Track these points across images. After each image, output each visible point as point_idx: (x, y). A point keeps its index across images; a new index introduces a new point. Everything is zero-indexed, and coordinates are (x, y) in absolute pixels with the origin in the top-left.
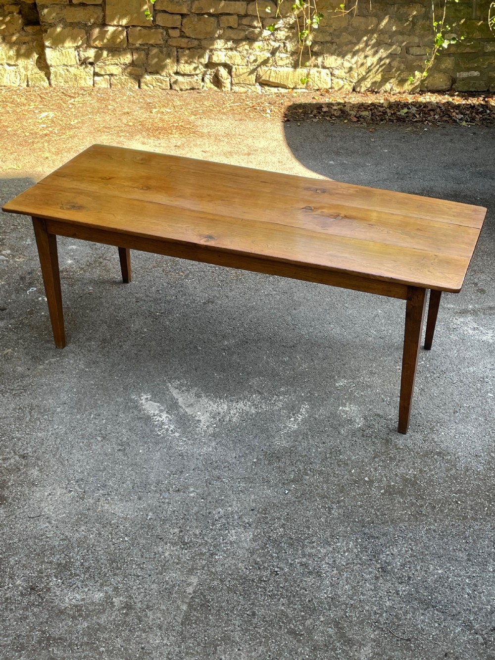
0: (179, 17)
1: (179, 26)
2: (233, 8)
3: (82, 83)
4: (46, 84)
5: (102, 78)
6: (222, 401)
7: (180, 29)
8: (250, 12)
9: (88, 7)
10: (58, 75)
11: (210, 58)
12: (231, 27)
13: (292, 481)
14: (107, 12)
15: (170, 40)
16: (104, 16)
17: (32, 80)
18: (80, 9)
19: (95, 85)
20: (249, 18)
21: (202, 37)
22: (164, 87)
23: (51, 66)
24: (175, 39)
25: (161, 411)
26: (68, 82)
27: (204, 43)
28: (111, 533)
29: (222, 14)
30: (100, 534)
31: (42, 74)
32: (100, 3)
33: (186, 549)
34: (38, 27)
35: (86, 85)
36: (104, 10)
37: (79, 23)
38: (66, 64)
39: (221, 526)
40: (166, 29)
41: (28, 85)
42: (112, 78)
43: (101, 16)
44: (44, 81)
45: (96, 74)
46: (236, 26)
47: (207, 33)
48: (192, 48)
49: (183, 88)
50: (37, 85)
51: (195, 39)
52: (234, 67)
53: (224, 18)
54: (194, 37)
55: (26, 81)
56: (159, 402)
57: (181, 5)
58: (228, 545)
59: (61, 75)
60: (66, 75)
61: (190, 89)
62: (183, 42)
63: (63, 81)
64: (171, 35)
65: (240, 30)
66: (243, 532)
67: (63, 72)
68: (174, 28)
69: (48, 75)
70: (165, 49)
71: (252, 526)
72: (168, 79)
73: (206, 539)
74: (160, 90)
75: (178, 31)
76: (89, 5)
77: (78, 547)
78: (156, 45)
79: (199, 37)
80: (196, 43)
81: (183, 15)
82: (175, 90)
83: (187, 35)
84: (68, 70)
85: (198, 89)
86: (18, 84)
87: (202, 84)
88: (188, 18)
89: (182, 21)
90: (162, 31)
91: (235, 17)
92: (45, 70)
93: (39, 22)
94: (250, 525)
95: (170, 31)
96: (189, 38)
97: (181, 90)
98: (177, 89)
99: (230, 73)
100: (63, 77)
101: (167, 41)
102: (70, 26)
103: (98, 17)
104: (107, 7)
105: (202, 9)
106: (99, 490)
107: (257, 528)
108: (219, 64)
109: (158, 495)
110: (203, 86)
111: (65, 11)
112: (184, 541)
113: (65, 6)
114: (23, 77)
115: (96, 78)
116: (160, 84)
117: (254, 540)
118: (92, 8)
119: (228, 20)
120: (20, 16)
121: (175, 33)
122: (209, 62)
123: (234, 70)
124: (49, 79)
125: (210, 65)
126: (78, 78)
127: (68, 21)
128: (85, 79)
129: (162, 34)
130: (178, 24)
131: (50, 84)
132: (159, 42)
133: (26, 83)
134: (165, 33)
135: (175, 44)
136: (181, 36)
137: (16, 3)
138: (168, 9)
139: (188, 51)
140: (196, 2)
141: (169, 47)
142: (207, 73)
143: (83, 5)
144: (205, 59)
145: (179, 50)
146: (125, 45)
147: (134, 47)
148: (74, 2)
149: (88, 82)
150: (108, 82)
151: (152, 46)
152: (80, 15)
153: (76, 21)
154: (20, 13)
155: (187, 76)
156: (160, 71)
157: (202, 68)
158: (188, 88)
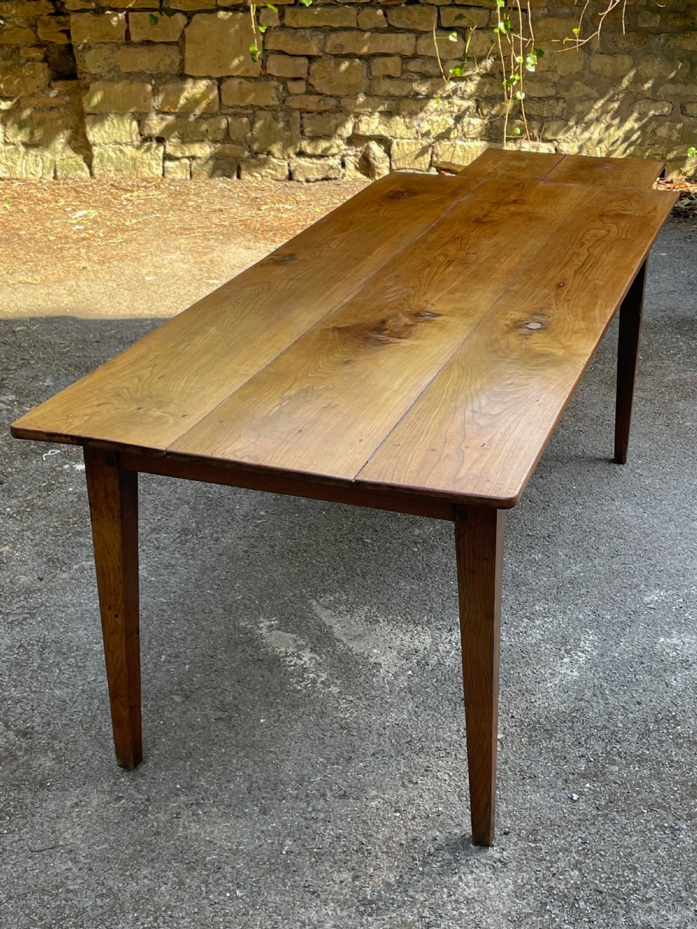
0: (305, 61)
1: (305, 76)
2: (393, 44)
3: (146, 172)
4: (85, 174)
5: (177, 163)
6: (419, 628)
7: (307, 81)
8: (421, 51)
9: (157, 47)
10: (105, 160)
11: (355, 127)
12: (389, 77)
13: (583, 776)
14: (188, 55)
15: (290, 98)
16: (182, 61)
17: (63, 168)
19: (166, 174)
20: (419, 61)
21: (342, 93)
22: (279, 176)
23: (94, 145)
24: (298, 97)
25: (300, 648)
26: (121, 171)
27: (344, 102)
28: (205, 882)
29: (374, 55)
30: (181, 883)
31: (80, 159)
32: (176, 40)
33: (370, 915)
34: (75, 83)
35: (151, 175)
36: (182, 52)
37: (141, 72)
38: (118, 140)
39: (442, 866)
40: (283, 81)
41: (55, 177)
42: (194, 163)
43: (177, 61)
44: (83, 170)
45: (167, 157)
46: (398, 74)
47: (350, 86)
48: (326, 111)
49: (311, 177)
50: (71, 176)
51: (331, 96)
52: (395, 141)
53: (378, 62)
54: (328, 93)
55: (52, 171)
56: (293, 632)
57: (307, 40)
58: (462, 905)
59: (110, 158)
60: (117, 158)
61: (323, 179)
62: (312, 102)
63: (112, 169)
64: (292, 91)
65: (404, 80)
66: (491, 878)
67: (113, 154)
68: (296, 79)
69: (89, 160)
70: (281, 114)
71: (510, 865)
72: (286, 164)
73: (411, 893)
74: (273, 182)
75: (304, 83)
76: (157, 43)
77: (135, 910)
78: (267, 106)
79: (337, 93)
80: (332, 102)
81: (311, 58)
82: (298, 181)
83: (318, 89)
84: (121, 151)
85: (336, 179)
86: (39, 175)
87: (343, 170)
88: (319, 61)
89: (309, 68)
90: (276, 83)
91: (397, 59)
92: (85, 152)
93: (76, 74)
94: (505, 864)
95: (290, 84)
96: (321, 94)
97: (308, 181)
98: (301, 179)
99: (388, 151)
100: (112, 163)
101: (284, 101)
102: (127, 78)
103: (173, 62)
104: (188, 46)
105: (342, 47)
106: (178, 795)
107: (520, 870)
108: (370, 138)
109: (304, 805)
110: (344, 175)
111: (118, 54)
112: (365, 898)
113: (118, 46)
114: (48, 164)
115: (168, 164)
116: (274, 172)
117: (518, 894)
118: (162, 48)
119: (385, 65)
120: (46, 65)
121: (298, 88)
122: (353, 133)
123: (394, 146)
124: (90, 166)
125: (354, 140)
126: (138, 164)
127: (124, 69)
128: (149, 165)
129: (277, 89)
130: (302, 72)
131: (92, 174)
132: (271, 103)
133: (52, 175)
134: (281, 88)
135: (297, 106)
136: (308, 93)
137: (39, 45)
138: (287, 49)
139: (319, 117)
140: (333, 36)
141: (289, 111)
142: (350, 152)
143: (148, 43)
144: (347, 130)
145: (305, 115)
146: (216, 108)
147: (231, 111)
148: (134, 38)
149: (154, 170)
150: (187, 170)
151: (261, 109)
152: (143, 60)
153: (135, 69)
154: (45, 60)
155: (318, 158)
156: (274, 150)
157: (343, 145)
158: (320, 177)
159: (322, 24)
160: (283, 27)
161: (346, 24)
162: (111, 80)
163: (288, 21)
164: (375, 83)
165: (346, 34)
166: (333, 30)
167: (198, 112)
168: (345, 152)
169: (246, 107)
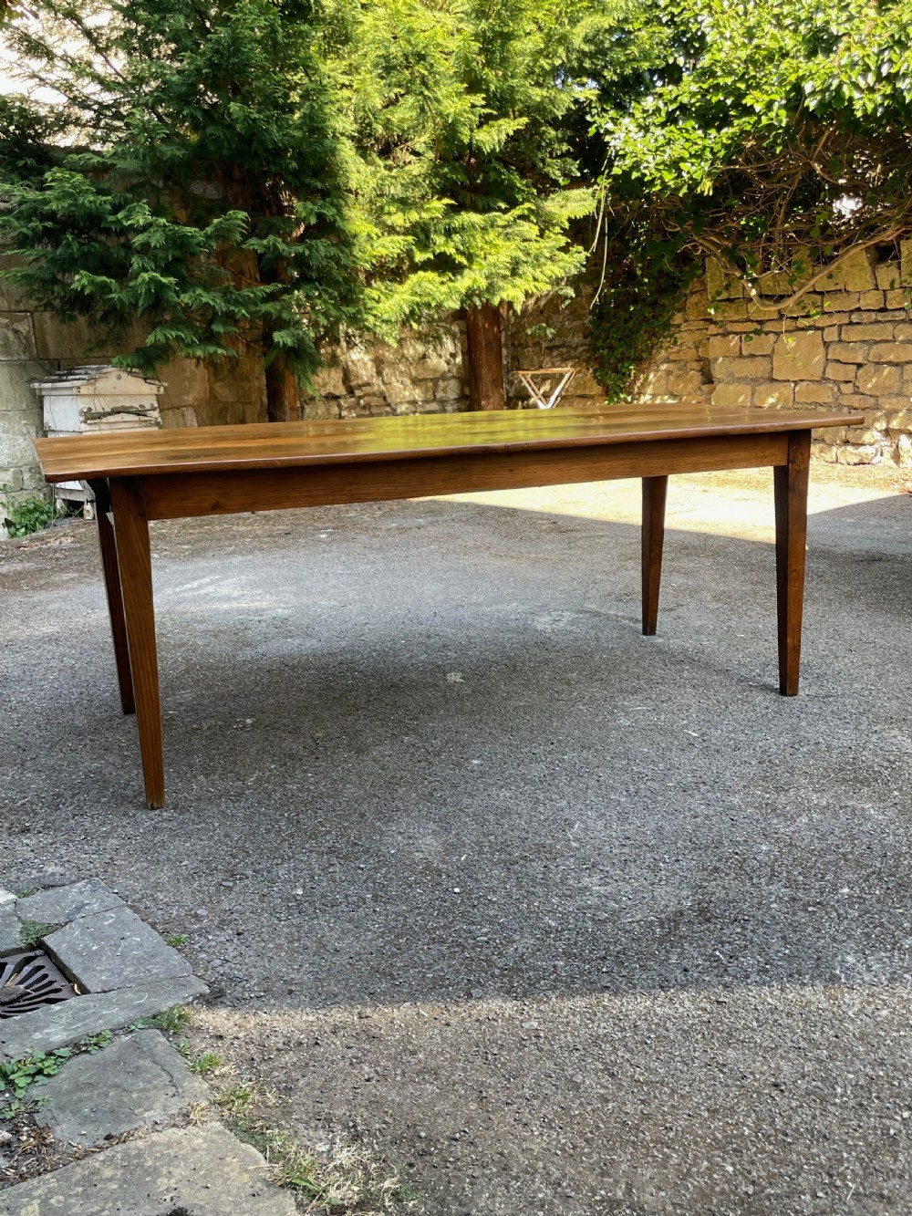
0: (855, 367)
1: (853, 380)
7: (854, 384)
9: (757, 359)
11: (888, 422)
14: (775, 364)
15: (841, 397)
16: (771, 369)
18: (747, 360)
21: (878, 394)
22: (828, 459)
24: (848, 396)
27: (881, 400)
32: (769, 353)
34: (710, 385)
36: (772, 363)
37: (746, 377)
40: (837, 383)
43: (769, 366)
47: (884, 388)
48: (867, 408)
49: (850, 461)
51: (871, 396)
54: (869, 393)
57: (856, 351)
61: (860, 463)
62: (857, 400)
64: (843, 391)
68: (846, 382)
70: (834, 410)
72: (834, 450)
74: (823, 463)
75: (852, 385)
76: (757, 356)
78: (824, 403)
79: (875, 393)
80: (872, 401)
81: (860, 366)
82: (841, 463)
83: (862, 390)
87: (880, 458)
88: (864, 368)
89: (856, 373)
90: (832, 385)
93: (711, 379)
95: (842, 386)
96: (864, 394)
97: (849, 464)
98: (843, 462)
101: (837, 399)
103: (765, 370)
104: (776, 358)
105: (881, 357)
108: (900, 431)
110: (880, 461)
111: (734, 364)
113: (734, 358)
116: (824, 456)
118: (759, 359)
120: (700, 373)
121: (847, 389)
122: (887, 427)
125: (888, 433)
127: (736, 375)
129: (832, 389)
130: (851, 376)
132: (827, 400)
134: (836, 389)
135: (847, 403)
136: (856, 393)
137: (699, 360)
138: (841, 358)
140: (875, 347)
141: (840, 407)
142: (885, 443)
143: (752, 356)
144: (882, 425)
145: (852, 411)
146: (790, 404)
147: (800, 406)
148: (744, 353)
151: (821, 405)
152: (747, 368)
153: (743, 375)
154: (701, 370)
155: (858, 445)
156: (826, 438)
157: (878, 436)
158: (857, 461)
159: (867, 338)
160: (840, 341)
161: (884, 338)
162: (728, 383)
163: (844, 337)
164: (905, 385)
165: (883, 345)
166: (876, 342)
168: (882, 443)
169: (811, 404)
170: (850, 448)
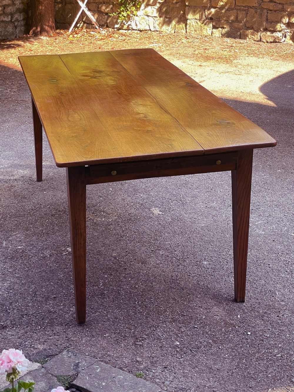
3: (205, 32)
4: (184, 32)
5: (217, 30)
10: (191, 26)
11: (289, 19)
15: (263, 4)
17: (177, 28)
19: (213, 34)
21: (284, 2)
22: (255, 39)
23: (188, 19)
24: (266, 3)
26: (196, 31)
27: (285, 6)
31: (183, 25)
35: (207, 34)
38: (196, 18)
42: (223, 30)
44: (184, 29)
45: (214, 27)
48: (277, 10)
49: (268, 40)
50: (179, 32)
51: (280, 4)
54: (278, 2)
55: (174, 29)
60: (195, 26)
62: (271, 6)
63: (193, 30)
67: (194, 24)
69: (186, 26)
70: (259, 10)
72: (259, 34)
74: (253, 41)
78: (253, 7)
79: (282, 2)
80: (280, 6)
82: (263, 42)
84: (197, 23)
86: (170, 31)
87: (284, 39)
92: (185, 22)
96: (276, 2)
97: (267, 42)
98: (264, 41)
100: (193, 27)
101: (260, 5)
110: (284, 41)
114: (173, 26)
115: (214, 30)
116: (253, 37)
122: (289, 22)
124: (186, 29)
125: (289, 25)
126: (202, 29)
128: (206, 29)
132: (255, 5)
133: (174, 31)
135: (265, 7)
136: (270, 1)
139: (274, 13)
141: (262, 9)
142: (288, 31)
144: (286, 20)
145: (269, 12)
146: (233, 6)
147: (239, 8)
149: (208, 32)
150: (220, 33)
151: (251, 8)
155: (273, 32)
156: (254, 27)
157: (284, 27)
158: (272, 41)
167: (226, 8)
168: (286, 31)
169: (245, 7)
170: (269, 33)
